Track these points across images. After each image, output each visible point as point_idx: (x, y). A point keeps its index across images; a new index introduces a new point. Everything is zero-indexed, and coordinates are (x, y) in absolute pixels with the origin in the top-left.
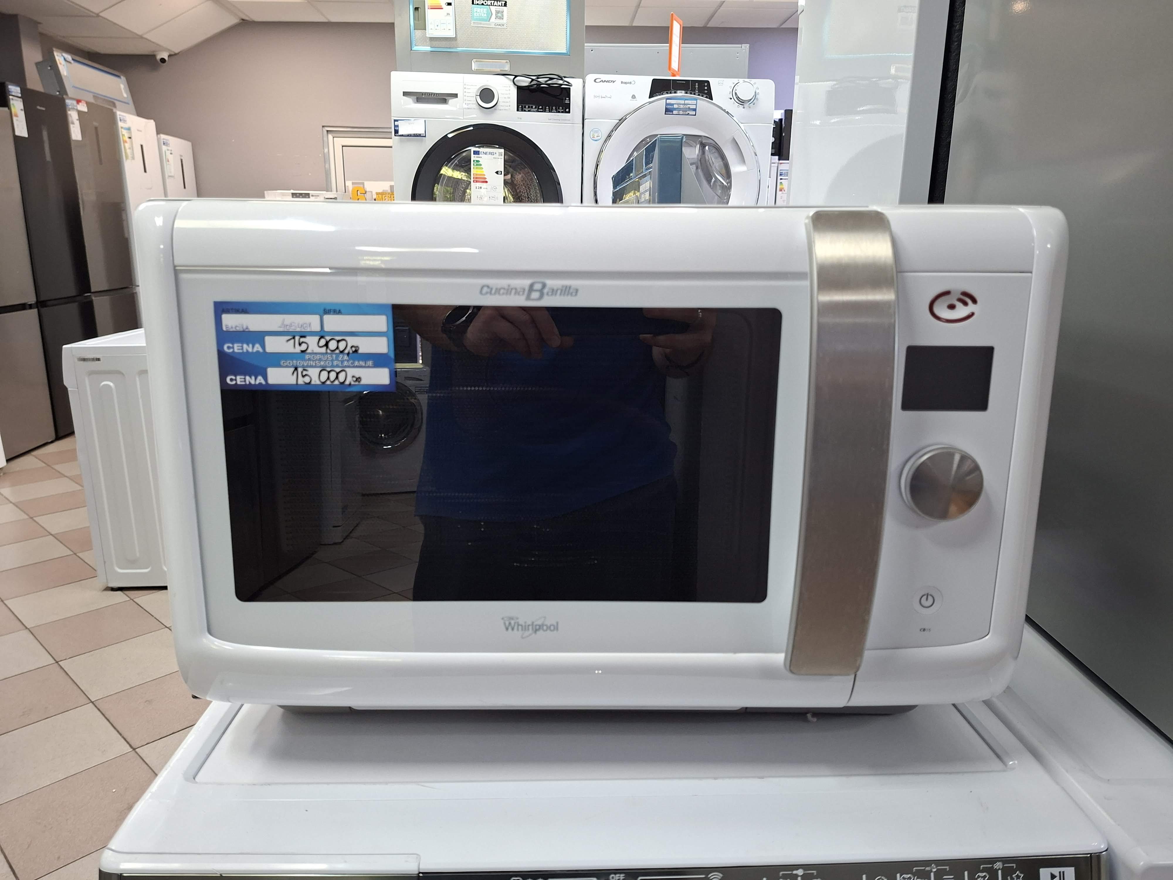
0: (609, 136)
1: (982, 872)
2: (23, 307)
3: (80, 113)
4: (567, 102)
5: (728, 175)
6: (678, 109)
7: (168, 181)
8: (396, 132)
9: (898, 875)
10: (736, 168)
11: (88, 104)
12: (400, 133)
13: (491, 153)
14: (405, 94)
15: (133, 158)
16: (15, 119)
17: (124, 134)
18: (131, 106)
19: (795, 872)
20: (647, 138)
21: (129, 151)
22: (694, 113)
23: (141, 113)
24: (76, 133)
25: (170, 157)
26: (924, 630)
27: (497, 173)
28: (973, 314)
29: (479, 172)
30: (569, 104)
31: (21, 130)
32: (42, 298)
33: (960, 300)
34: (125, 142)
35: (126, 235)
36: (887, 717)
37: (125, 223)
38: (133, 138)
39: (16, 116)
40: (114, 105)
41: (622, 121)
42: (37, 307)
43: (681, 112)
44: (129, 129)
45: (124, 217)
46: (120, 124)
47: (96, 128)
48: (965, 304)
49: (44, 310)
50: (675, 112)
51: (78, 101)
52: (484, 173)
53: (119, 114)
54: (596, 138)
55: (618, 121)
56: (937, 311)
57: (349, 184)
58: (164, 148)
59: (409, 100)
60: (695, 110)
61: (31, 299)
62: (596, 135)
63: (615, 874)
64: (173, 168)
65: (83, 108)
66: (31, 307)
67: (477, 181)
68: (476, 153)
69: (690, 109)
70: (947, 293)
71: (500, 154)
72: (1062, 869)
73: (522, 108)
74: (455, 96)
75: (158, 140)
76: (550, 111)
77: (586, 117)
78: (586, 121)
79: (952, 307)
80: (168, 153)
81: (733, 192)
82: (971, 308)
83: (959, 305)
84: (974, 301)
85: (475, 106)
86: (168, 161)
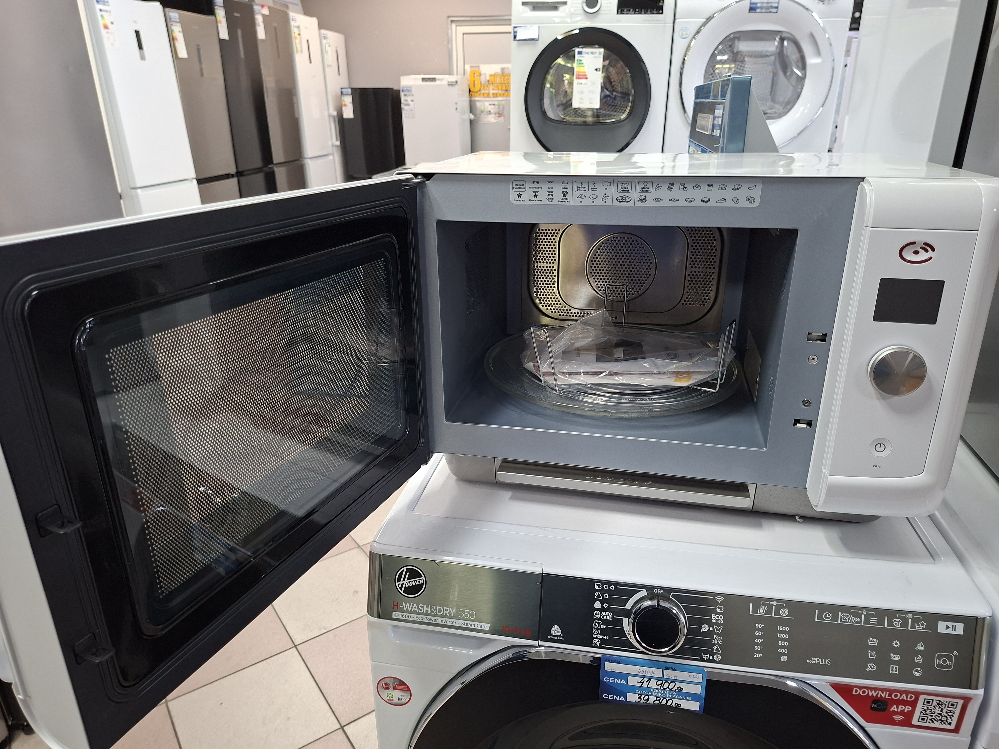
0: (698, 32)
1: (899, 618)
2: (227, 176)
3: (264, 16)
4: (661, 4)
5: (803, 66)
6: (761, 8)
7: (327, 69)
8: (515, 37)
9: (840, 613)
10: (812, 60)
11: (270, 8)
12: (518, 38)
13: (592, 53)
14: (524, 4)
15: (302, 51)
16: (219, 25)
17: (295, 31)
18: (300, 7)
19: (771, 603)
20: (731, 34)
21: (299, 46)
22: (775, 10)
23: (307, 12)
24: (261, 34)
25: (329, 49)
26: (876, 466)
27: (596, 70)
28: (931, 258)
29: (582, 69)
30: (663, 6)
31: (224, 34)
32: (240, 170)
33: (922, 248)
34: (295, 38)
35: (297, 116)
36: (857, 525)
37: (295, 105)
38: (302, 34)
39: (220, 22)
40: (287, 7)
41: (709, 19)
42: (237, 176)
43: (764, 10)
44: (298, 27)
45: (295, 100)
46: (292, 23)
47: (275, 29)
48: (927, 251)
49: (242, 179)
50: (758, 10)
51: (263, 6)
52: (586, 71)
53: (292, 14)
54: (684, 36)
55: (705, 20)
56: (904, 255)
57: (467, 67)
58: (324, 41)
59: (527, 9)
60: (777, 8)
61: (233, 170)
62: (685, 33)
63: (657, 589)
64: (330, 58)
65: (266, 11)
66: (233, 176)
67: (579, 78)
68: (580, 53)
69: (772, 7)
70: (914, 243)
71: (600, 53)
72: (954, 624)
73: (621, 11)
74: (565, 3)
75: (320, 34)
76: (646, 13)
77: (677, 17)
78: (677, 21)
79: (916, 252)
80: (327, 45)
81: (807, 82)
82: (930, 253)
83: (921, 251)
84: (933, 249)
85: (581, 12)
86: (327, 52)
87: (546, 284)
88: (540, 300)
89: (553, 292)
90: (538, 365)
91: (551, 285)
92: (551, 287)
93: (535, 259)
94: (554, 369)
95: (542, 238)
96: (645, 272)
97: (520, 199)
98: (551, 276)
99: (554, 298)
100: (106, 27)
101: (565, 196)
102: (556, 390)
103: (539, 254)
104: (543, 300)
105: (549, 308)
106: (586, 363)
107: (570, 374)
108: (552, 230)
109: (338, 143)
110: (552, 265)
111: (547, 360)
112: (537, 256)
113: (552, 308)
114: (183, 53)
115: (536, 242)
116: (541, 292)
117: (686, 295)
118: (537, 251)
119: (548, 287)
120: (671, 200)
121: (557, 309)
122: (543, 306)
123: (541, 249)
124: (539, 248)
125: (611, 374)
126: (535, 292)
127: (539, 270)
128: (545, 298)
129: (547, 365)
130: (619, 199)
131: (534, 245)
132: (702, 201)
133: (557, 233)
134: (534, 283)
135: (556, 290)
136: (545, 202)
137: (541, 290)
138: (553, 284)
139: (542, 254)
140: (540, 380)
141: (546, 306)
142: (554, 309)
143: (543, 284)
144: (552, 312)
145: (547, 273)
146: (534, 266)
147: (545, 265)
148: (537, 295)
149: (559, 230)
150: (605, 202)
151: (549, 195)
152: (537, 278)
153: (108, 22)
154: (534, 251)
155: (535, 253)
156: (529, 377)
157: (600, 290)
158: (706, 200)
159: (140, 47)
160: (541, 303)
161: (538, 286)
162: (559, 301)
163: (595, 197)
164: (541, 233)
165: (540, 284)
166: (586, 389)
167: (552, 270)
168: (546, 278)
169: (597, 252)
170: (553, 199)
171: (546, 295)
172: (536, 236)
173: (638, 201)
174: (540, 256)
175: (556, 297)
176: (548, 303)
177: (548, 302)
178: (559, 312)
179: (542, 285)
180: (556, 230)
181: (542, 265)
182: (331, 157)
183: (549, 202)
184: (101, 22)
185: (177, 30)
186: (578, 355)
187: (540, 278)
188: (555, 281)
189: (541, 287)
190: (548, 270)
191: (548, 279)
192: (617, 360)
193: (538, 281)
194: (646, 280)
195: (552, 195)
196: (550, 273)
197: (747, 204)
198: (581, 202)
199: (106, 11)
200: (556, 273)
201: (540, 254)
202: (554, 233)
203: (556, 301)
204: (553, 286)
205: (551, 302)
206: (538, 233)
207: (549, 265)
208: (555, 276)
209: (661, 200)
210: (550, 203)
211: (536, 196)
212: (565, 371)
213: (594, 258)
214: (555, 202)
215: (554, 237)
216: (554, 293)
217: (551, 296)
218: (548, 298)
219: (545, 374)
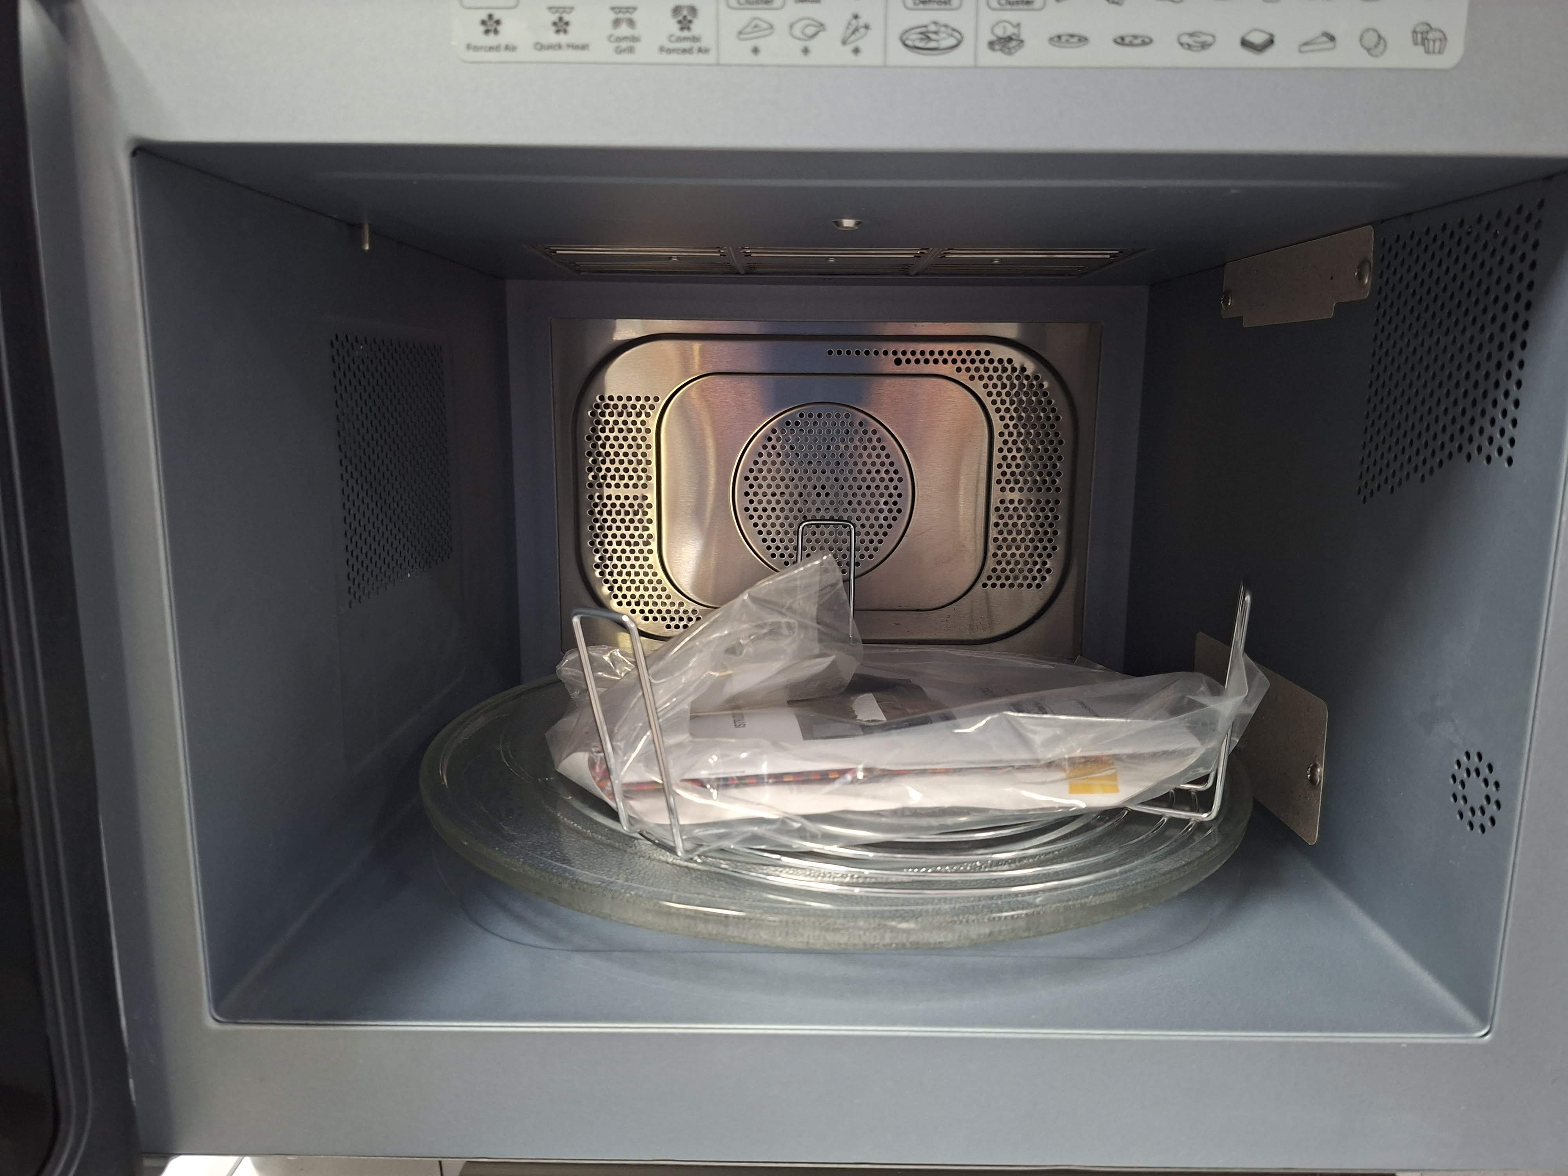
87: (628, 544)
88: (611, 589)
89: (646, 564)
90: (605, 759)
91: (641, 546)
92: (641, 551)
93: (595, 477)
94: (664, 772)
95: (611, 420)
96: (886, 503)
97: (492, 40)
98: (641, 521)
99: (650, 582)
101: (685, 24)
102: (672, 850)
103: (604, 462)
104: (620, 589)
105: (638, 609)
106: (777, 744)
107: (725, 783)
108: (638, 399)
110: (639, 492)
111: (638, 738)
112: (600, 470)
113: (646, 609)
115: (594, 430)
116: (615, 566)
117: (991, 563)
118: (599, 454)
119: (632, 551)
120: (1121, 41)
121: (660, 612)
122: (620, 604)
123: (608, 449)
124: (603, 446)
125: (874, 775)
126: (597, 566)
127: (605, 505)
128: (624, 581)
129: (638, 760)
130: (914, 39)
131: (589, 438)
132: (1245, 43)
133: (652, 407)
134: (592, 543)
135: (654, 559)
136: (603, 50)
137: (615, 561)
138: (647, 543)
139: (613, 462)
140: (614, 815)
141: (629, 604)
142: (651, 612)
143: (619, 543)
144: (646, 619)
145: (627, 513)
146: (591, 497)
147: (622, 491)
148: (602, 573)
149: (657, 399)
150: (856, 51)
151: (617, 23)
152: (601, 528)
154: (590, 454)
155: (594, 461)
156: (578, 805)
157: (773, 556)
158: (1258, 38)
160: (616, 596)
161: (606, 551)
162: (664, 589)
163: (811, 30)
164: (607, 406)
165: (610, 543)
166: (785, 839)
167: (641, 506)
168: (628, 528)
169: (760, 455)
170: (635, 39)
171: (628, 574)
172: (593, 414)
173: (991, 45)
174: (608, 470)
175: (655, 579)
176: (633, 596)
177: (633, 591)
178: (664, 619)
179: (615, 546)
180: (647, 399)
181: (613, 491)
183: (619, 51)
186: (738, 722)
187: (610, 528)
188: (650, 536)
189: (615, 551)
190: (631, 506)
191: (632, 531)
192: (867, 729)
193: (606, 536)
194: (890, 526)
195: (631, 23)
196: (636, 513)
197: (1417, 58)
198: (756, 51)
200: (652, 513)
201: (608, 465)
202: (643, 407)
203: (655, 589)
204: (646, 549)
205: (642, 591)
206: (598, 406)
207: (631, 492)
208: (650, 521)
209: (1083, 40)
210: (626, 57)
211: (561, 26)
212: (703, 774)
213: (751, 471)
214: (647, 51)
215: (643, 417)
216: (650, 567)
217: (642, 577)
218: (633, 582)
219: (634, 790)
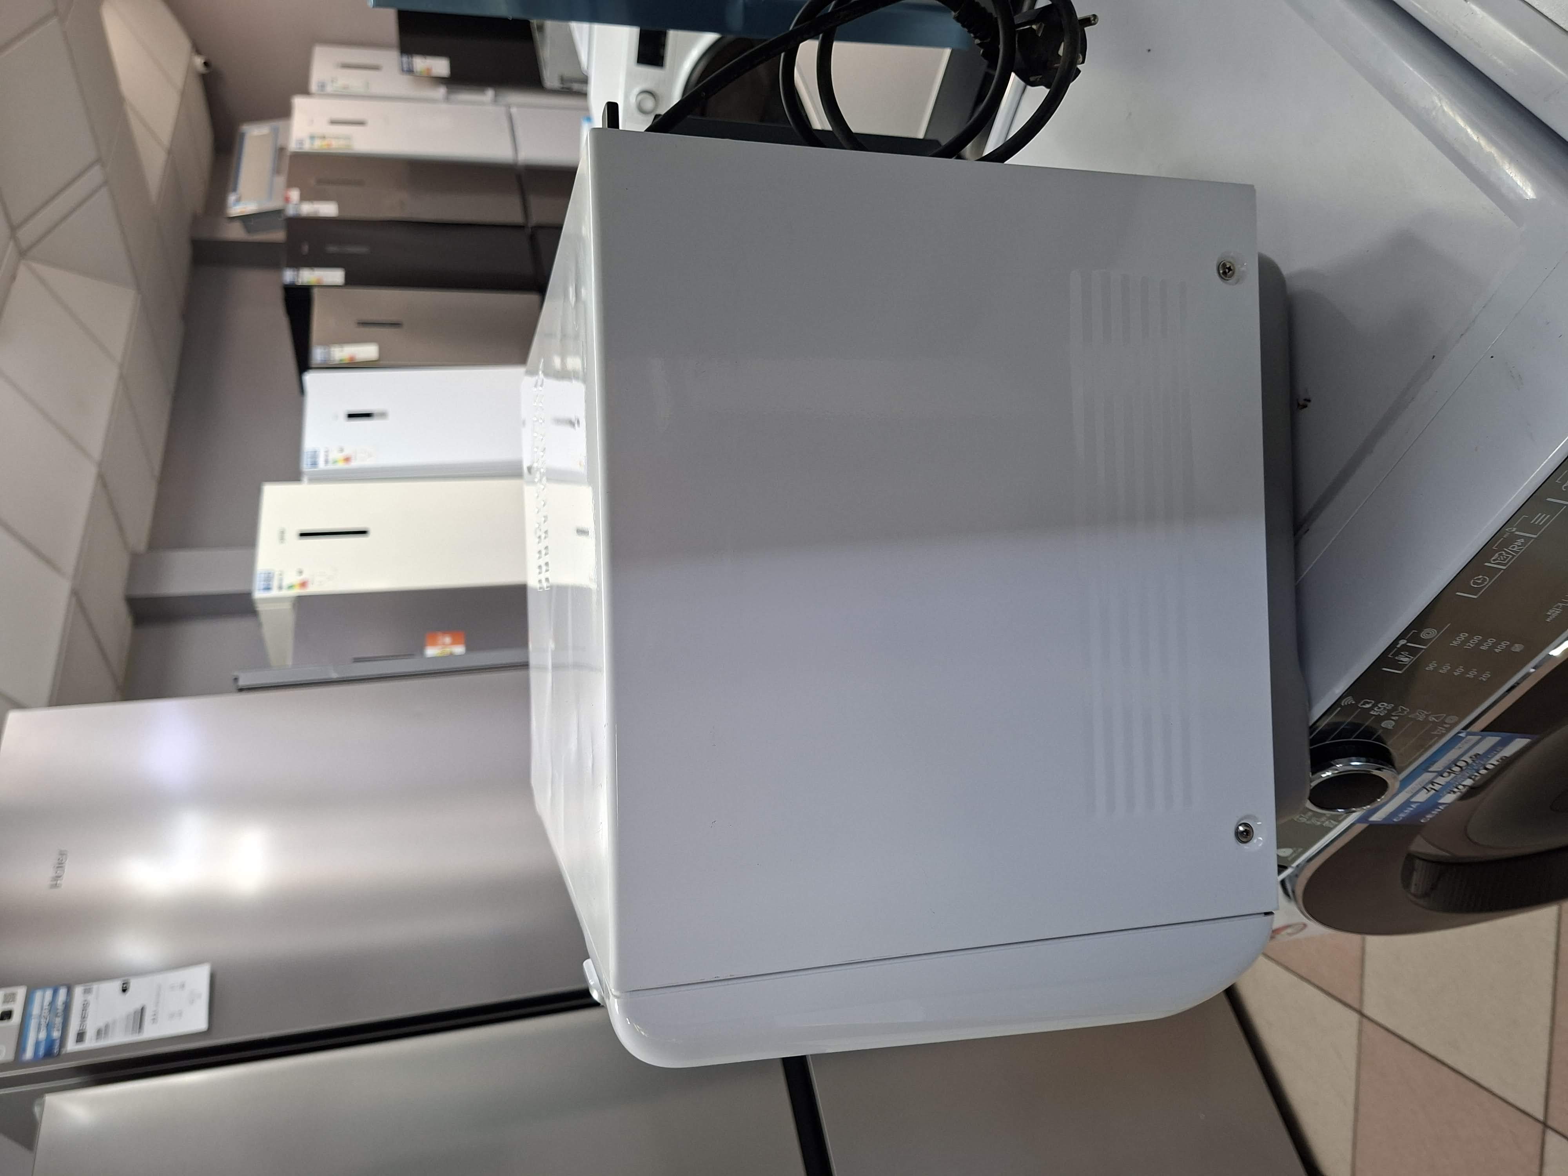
3: (302, 199)
7: (372, 91)
11: (289, 185)
15: (350, 138)
16: (324, 282)
17: (318, 146)
21: (341, 142)
24: (328, 209)
25: (341, 82)
31: (337, 276)
34: (329, 145)
38: (323, 132)
39: (320, 279)
40: (283, 149)
44: (312, 138)
46: (307, 147)
47: (318, 180)
51: (288, 198)
53: (293, 145)
58: (329, 89)
64: (356, 81)
65: (295, 194)
75: (318, 95)
80: (335, 84)
86: (346, 87)
100: (347, 460)
109: (490, 93)
114: (368, 351)
153: (340, 456)
159: (368, 415)
182: (514, 110)
184: (341, 465)
185: (341, 353)
199: (327, 456)
